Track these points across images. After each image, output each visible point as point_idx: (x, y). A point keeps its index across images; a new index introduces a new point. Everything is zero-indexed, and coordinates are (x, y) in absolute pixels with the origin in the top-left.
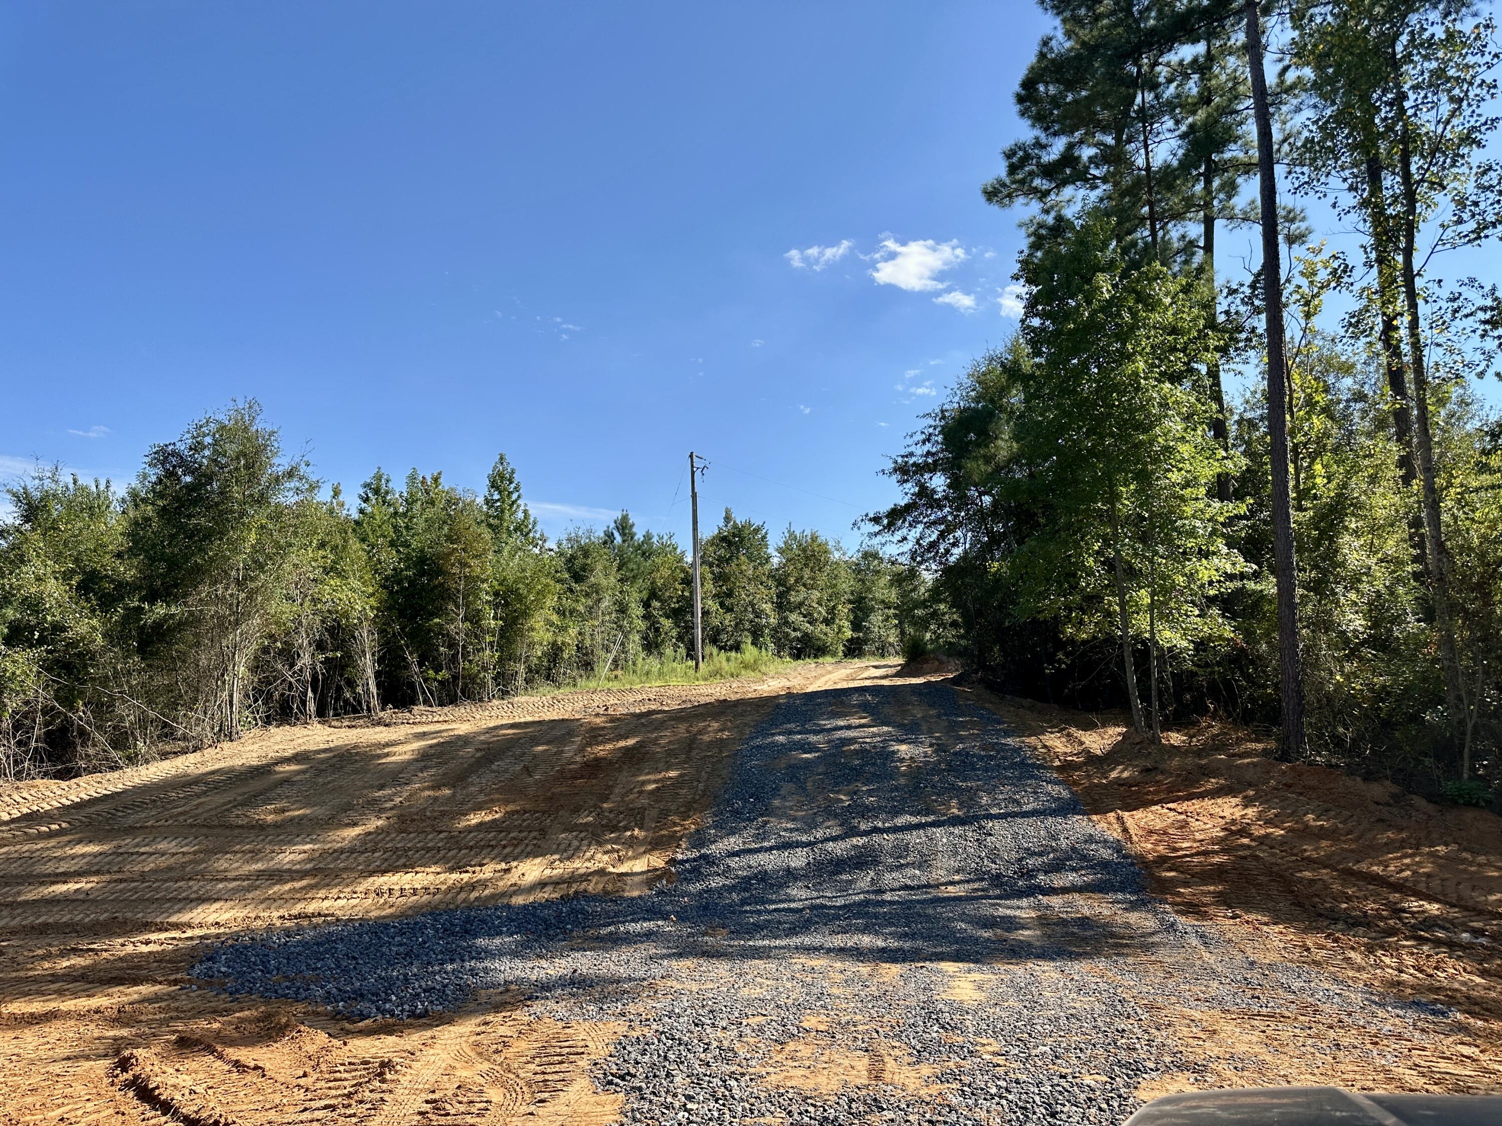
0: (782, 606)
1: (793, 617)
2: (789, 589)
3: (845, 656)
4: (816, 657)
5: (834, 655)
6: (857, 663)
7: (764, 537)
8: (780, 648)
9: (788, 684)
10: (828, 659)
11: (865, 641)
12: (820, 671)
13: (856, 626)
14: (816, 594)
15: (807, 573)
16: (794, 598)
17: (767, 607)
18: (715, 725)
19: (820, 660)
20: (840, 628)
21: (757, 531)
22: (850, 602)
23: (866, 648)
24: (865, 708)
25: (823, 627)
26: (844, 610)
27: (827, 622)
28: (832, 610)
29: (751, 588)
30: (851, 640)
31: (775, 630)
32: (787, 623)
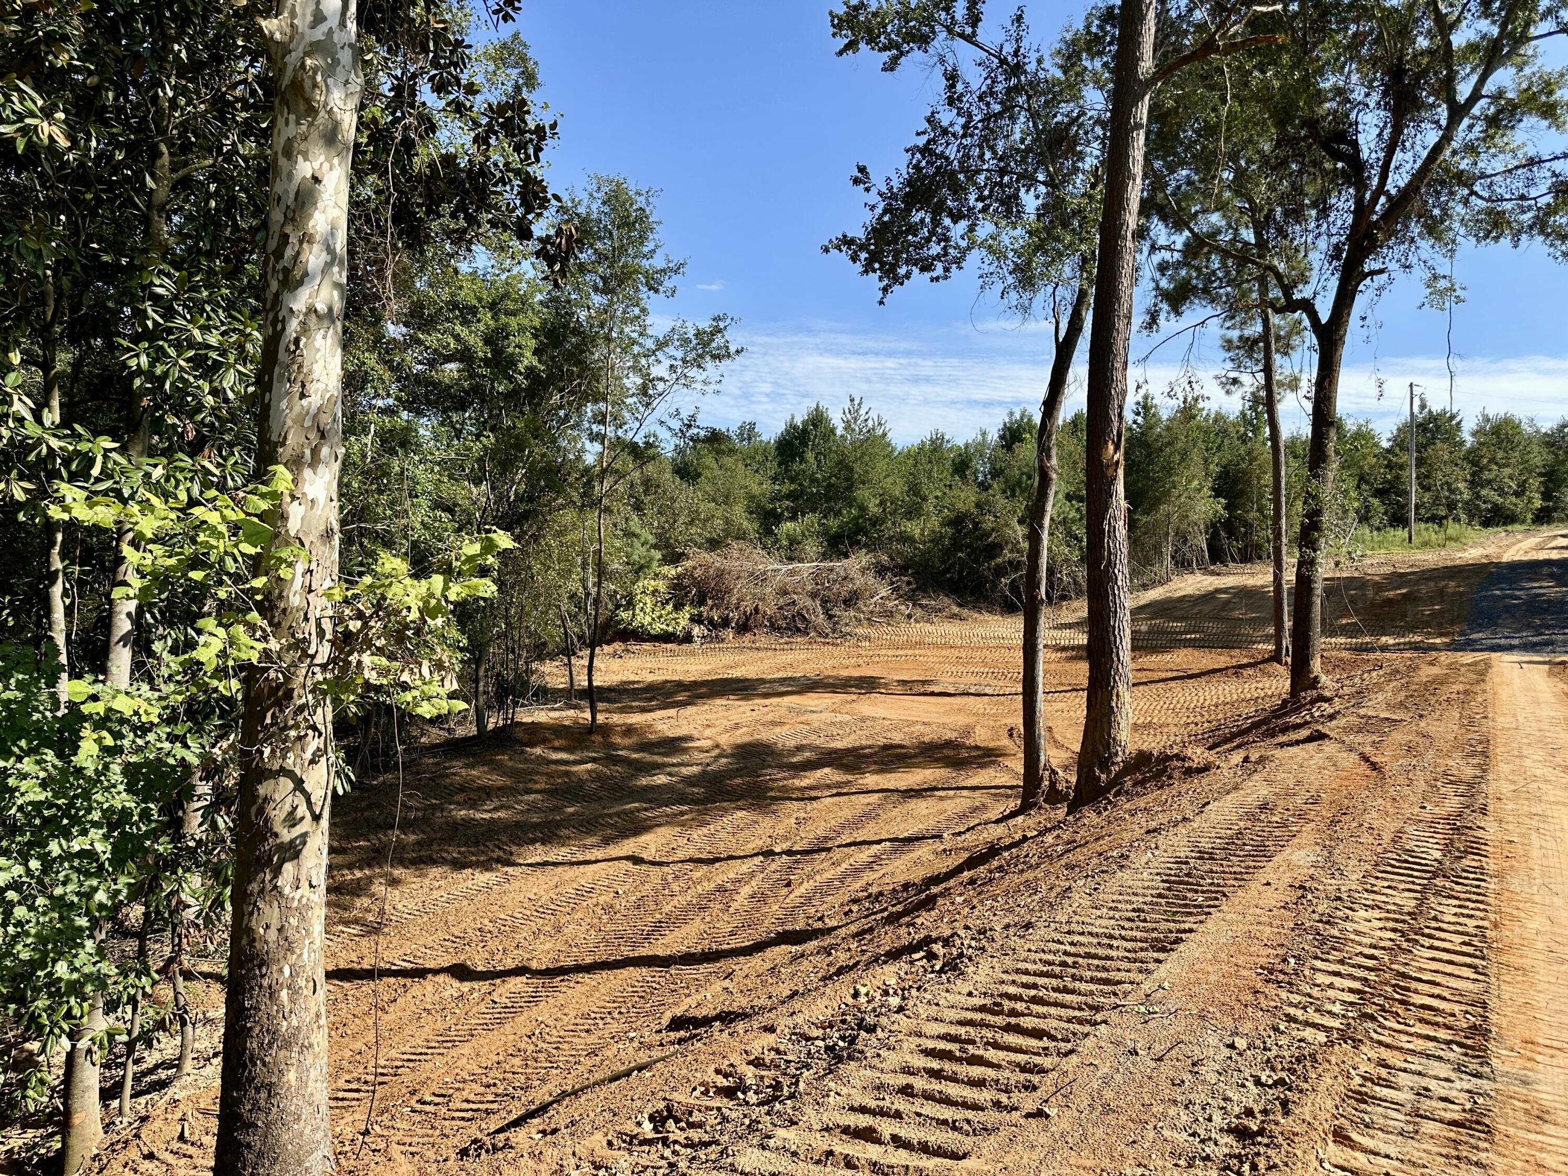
0: (1475, 483)
1: (1484, 492)
2: (1482, 469)
3: (1534, 522)
4: (1505, 524)
5: (1523, 522)
6: (1546, 531)
7: (1459, 423)
8: (1471, 517)
9: (1485, 552)
10: (1517, 527)
11: (1555, 509)
12: (1511, 540)
13: (1546, 496)
14: (1507, 471)
15: (1500, 454)
16: (1486, 475)
17: (1461, 486)
18: (1452, 584)
19: (1509, 528)
20: (1530, 499)
21: (1452, 417)
22: (1541, 475)
23: (1555, 515)
24: (1552, 576)
25: (1514, 499)
26: (1535, 483)
27: (1517, 494)
28: (1523, 485)
29: (1448, 470)
30: (1542, 509)
31: (1467, 503)
32: (1478, 497)
